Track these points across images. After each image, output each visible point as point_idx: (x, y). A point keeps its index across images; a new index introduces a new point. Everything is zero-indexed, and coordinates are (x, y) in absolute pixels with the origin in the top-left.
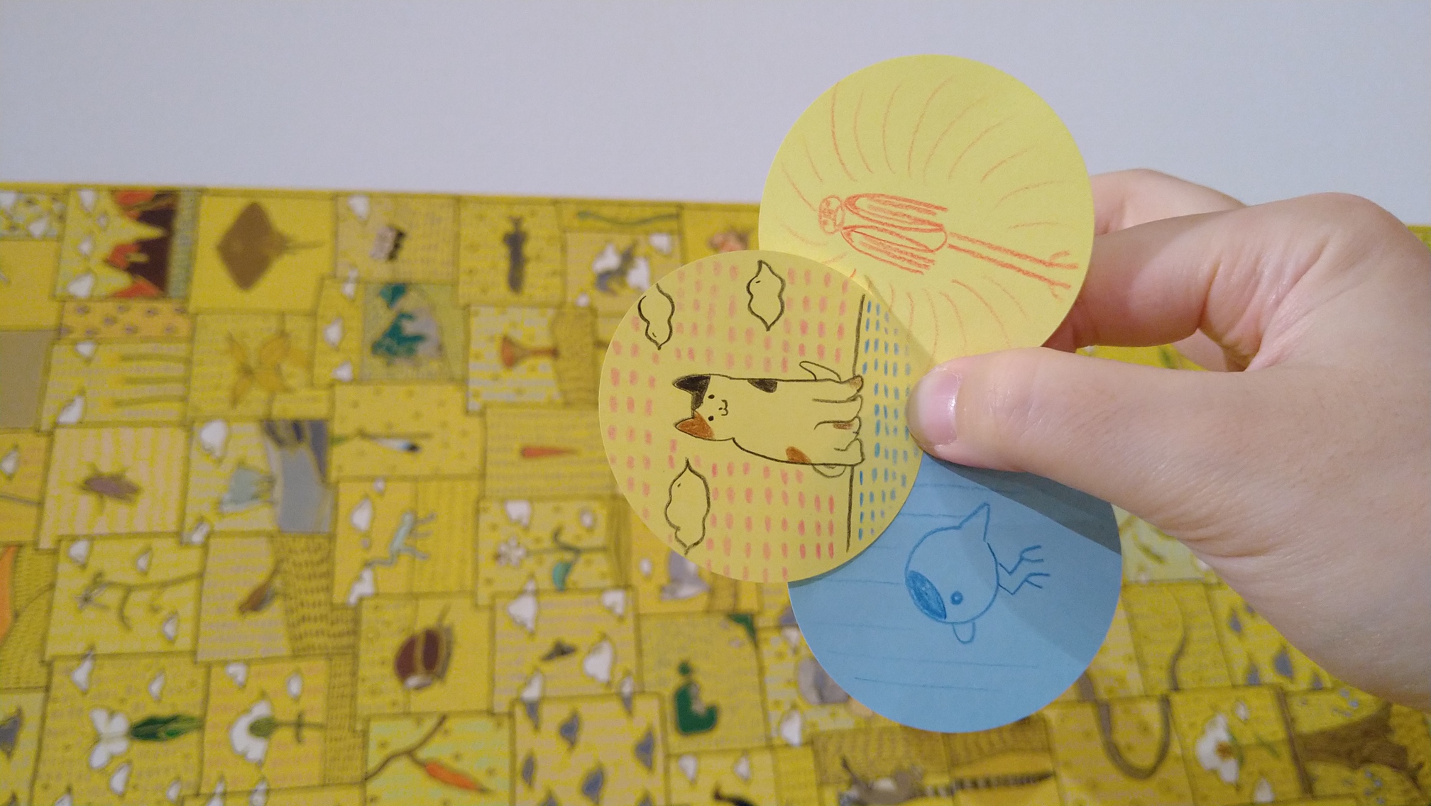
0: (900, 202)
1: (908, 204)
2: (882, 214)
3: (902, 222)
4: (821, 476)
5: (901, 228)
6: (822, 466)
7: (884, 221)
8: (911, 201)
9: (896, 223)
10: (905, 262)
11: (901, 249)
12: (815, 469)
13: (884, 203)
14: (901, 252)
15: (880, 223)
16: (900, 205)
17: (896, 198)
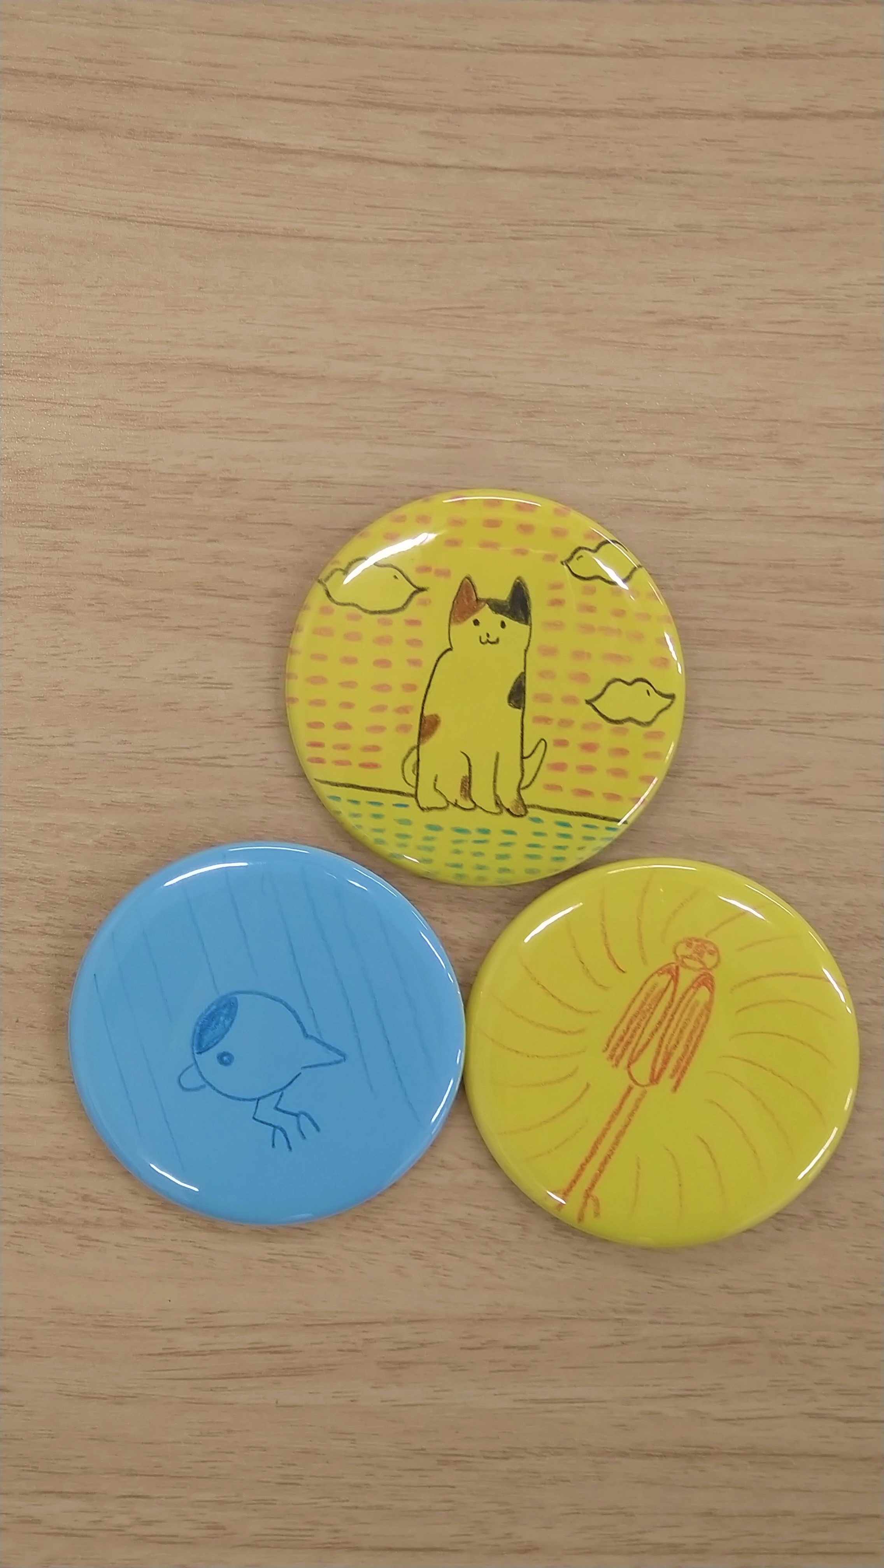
0: (694, 1039)
1: (691, 1048)
2: (685, 1016)
3: (670, 1039)
4: (404, 756)
5: (664, 1035)
6: (416, 759)
7: (677, 1017)
8: (693, 1053)
9: (670, 1031)
10: (622, 1033)
11: (639, 1032)
12: (412, 749)
13: (697, 1021)
14: (635, 1031)
15: (675, 1013)
16: (692, 1038)
17: (700, 1036)
